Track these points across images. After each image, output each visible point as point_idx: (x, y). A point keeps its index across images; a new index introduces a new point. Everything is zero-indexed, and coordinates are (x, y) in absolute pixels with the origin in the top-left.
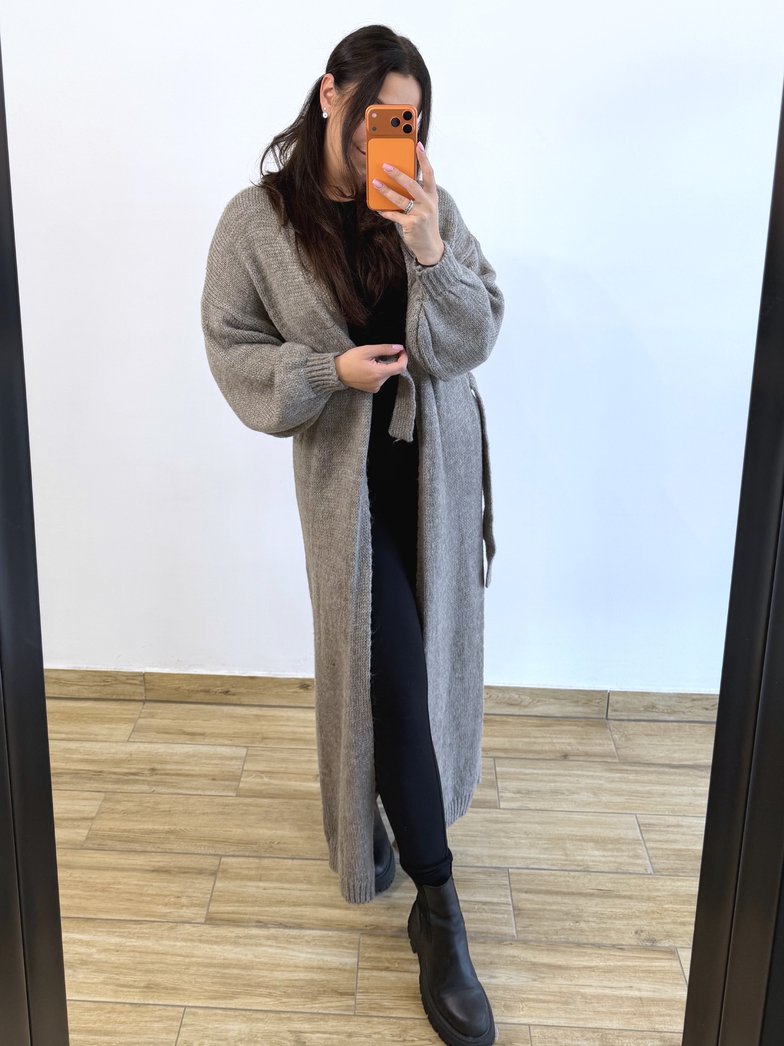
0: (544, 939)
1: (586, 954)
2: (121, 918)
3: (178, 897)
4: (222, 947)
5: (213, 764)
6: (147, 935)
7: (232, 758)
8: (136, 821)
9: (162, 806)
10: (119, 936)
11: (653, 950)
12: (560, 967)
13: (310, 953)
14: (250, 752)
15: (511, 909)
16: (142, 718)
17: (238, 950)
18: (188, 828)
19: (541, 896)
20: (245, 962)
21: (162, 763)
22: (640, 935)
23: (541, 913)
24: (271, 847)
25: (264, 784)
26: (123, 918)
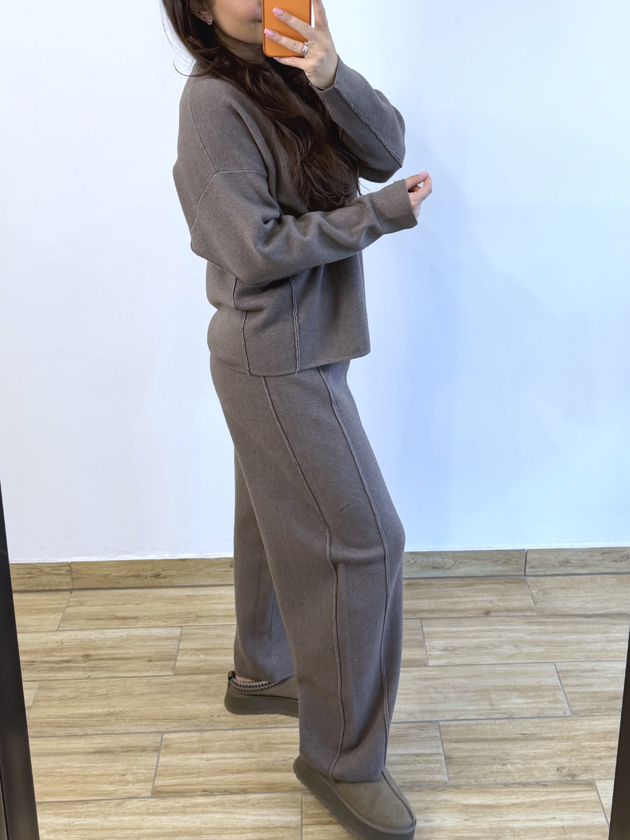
0: (474, 783)
1: (513, 793)
2: (67, 800)
3: (123, 775)
4: (170, 817)
5: (148, 646)
6: (94, 814)
7: (167, 639)
8: (74, 707)
9: (100, 690)
10: (66, 816)
11: (573, 784)
12: (490, 807)
13: (256, 815)
14: (184, 632)
15: (443, 758)
16: (71, 606)
17: (186, 818)
18: (127, 709)
19: (470, 744)
20: (193, 829)
21: (95, 649)
22: (561, 771)
23: (470, 760)
24: (212, 720)
25: (201, 661)
26: (69, 800)
